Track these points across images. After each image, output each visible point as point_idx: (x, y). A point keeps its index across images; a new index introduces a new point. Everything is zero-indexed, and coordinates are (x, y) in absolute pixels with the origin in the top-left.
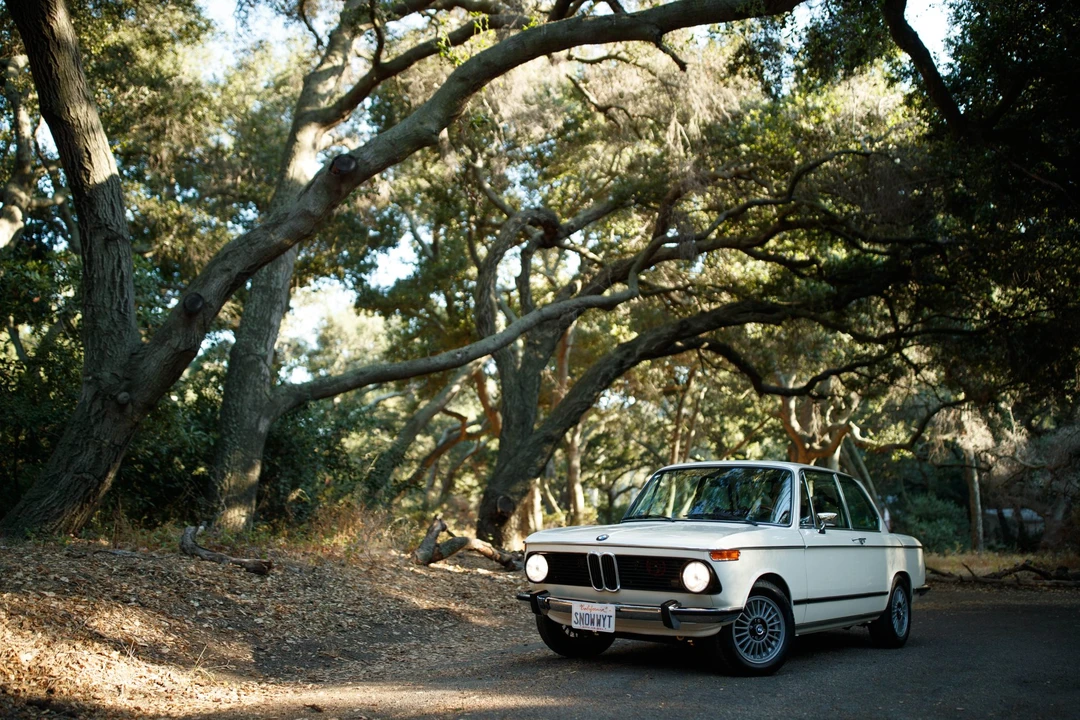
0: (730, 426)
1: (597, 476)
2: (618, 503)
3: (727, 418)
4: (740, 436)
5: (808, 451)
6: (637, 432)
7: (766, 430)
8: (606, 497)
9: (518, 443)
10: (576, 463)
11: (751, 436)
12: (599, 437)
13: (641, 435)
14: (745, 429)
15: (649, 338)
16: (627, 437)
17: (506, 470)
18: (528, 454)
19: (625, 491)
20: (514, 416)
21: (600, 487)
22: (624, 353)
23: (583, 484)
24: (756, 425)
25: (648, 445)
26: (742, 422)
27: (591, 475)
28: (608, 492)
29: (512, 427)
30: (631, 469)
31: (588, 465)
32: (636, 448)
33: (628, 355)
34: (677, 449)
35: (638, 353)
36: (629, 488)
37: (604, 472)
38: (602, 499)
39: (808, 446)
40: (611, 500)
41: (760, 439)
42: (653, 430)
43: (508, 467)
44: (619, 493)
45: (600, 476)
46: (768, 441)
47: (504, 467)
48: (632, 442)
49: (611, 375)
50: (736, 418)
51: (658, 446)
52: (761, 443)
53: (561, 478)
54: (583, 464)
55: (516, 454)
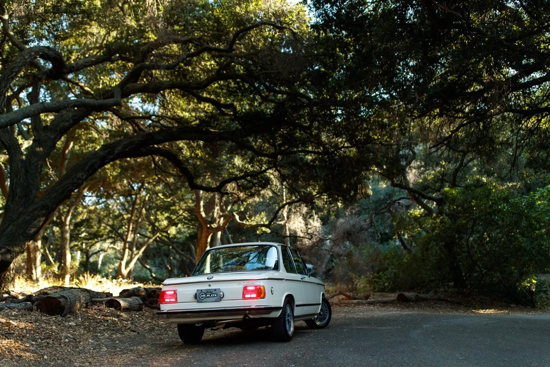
0: (160, 217)
1: (79, 244)
2: (91, 260)
3: (159, 213)
4: (165, 223)
5: (208, 228)
6: (106, 219)
7: (179, 220)
8: (85, 257)
9: (21, 210)
10: (68, 235)
11: (172, 223)
12: (83, 221)
13: (108, 221)
14: (168, 218)
15: (124, 143)
16: (100, 222)
17: (8, 230)
18: (28, 218)
19: (96, 253)
20: (18, 190)
21: (81, 250)
22: (107, 151)
23: (72, 249)
24: (175, 217)
25: (112, 226)
26: (166, 215)
27: (76, 243)
28: (86, 254)
29: (17, 198)
30: (101, 240)
31: (74, 237)
32: (105, 228)
33: (109, 153)
34: (131, 228)
35: (116, 152)
36: (99, 251)
37: (84, 241)
38: (83, 257)
39: (209, 226)
40: (88, 258)
41: (176, 225)
42: (116, 217)
43: (11, 227)
44: (93, 254)
45: (82, 244)
46: (180, 226)
47: (7, 228)
48: (103, 225)
49: (96, 166)
50: (164, 213)
51: (118, 227)
52: (177, 226)
53: (57, 245)
54: (71, 236)
55: (18, 218)
